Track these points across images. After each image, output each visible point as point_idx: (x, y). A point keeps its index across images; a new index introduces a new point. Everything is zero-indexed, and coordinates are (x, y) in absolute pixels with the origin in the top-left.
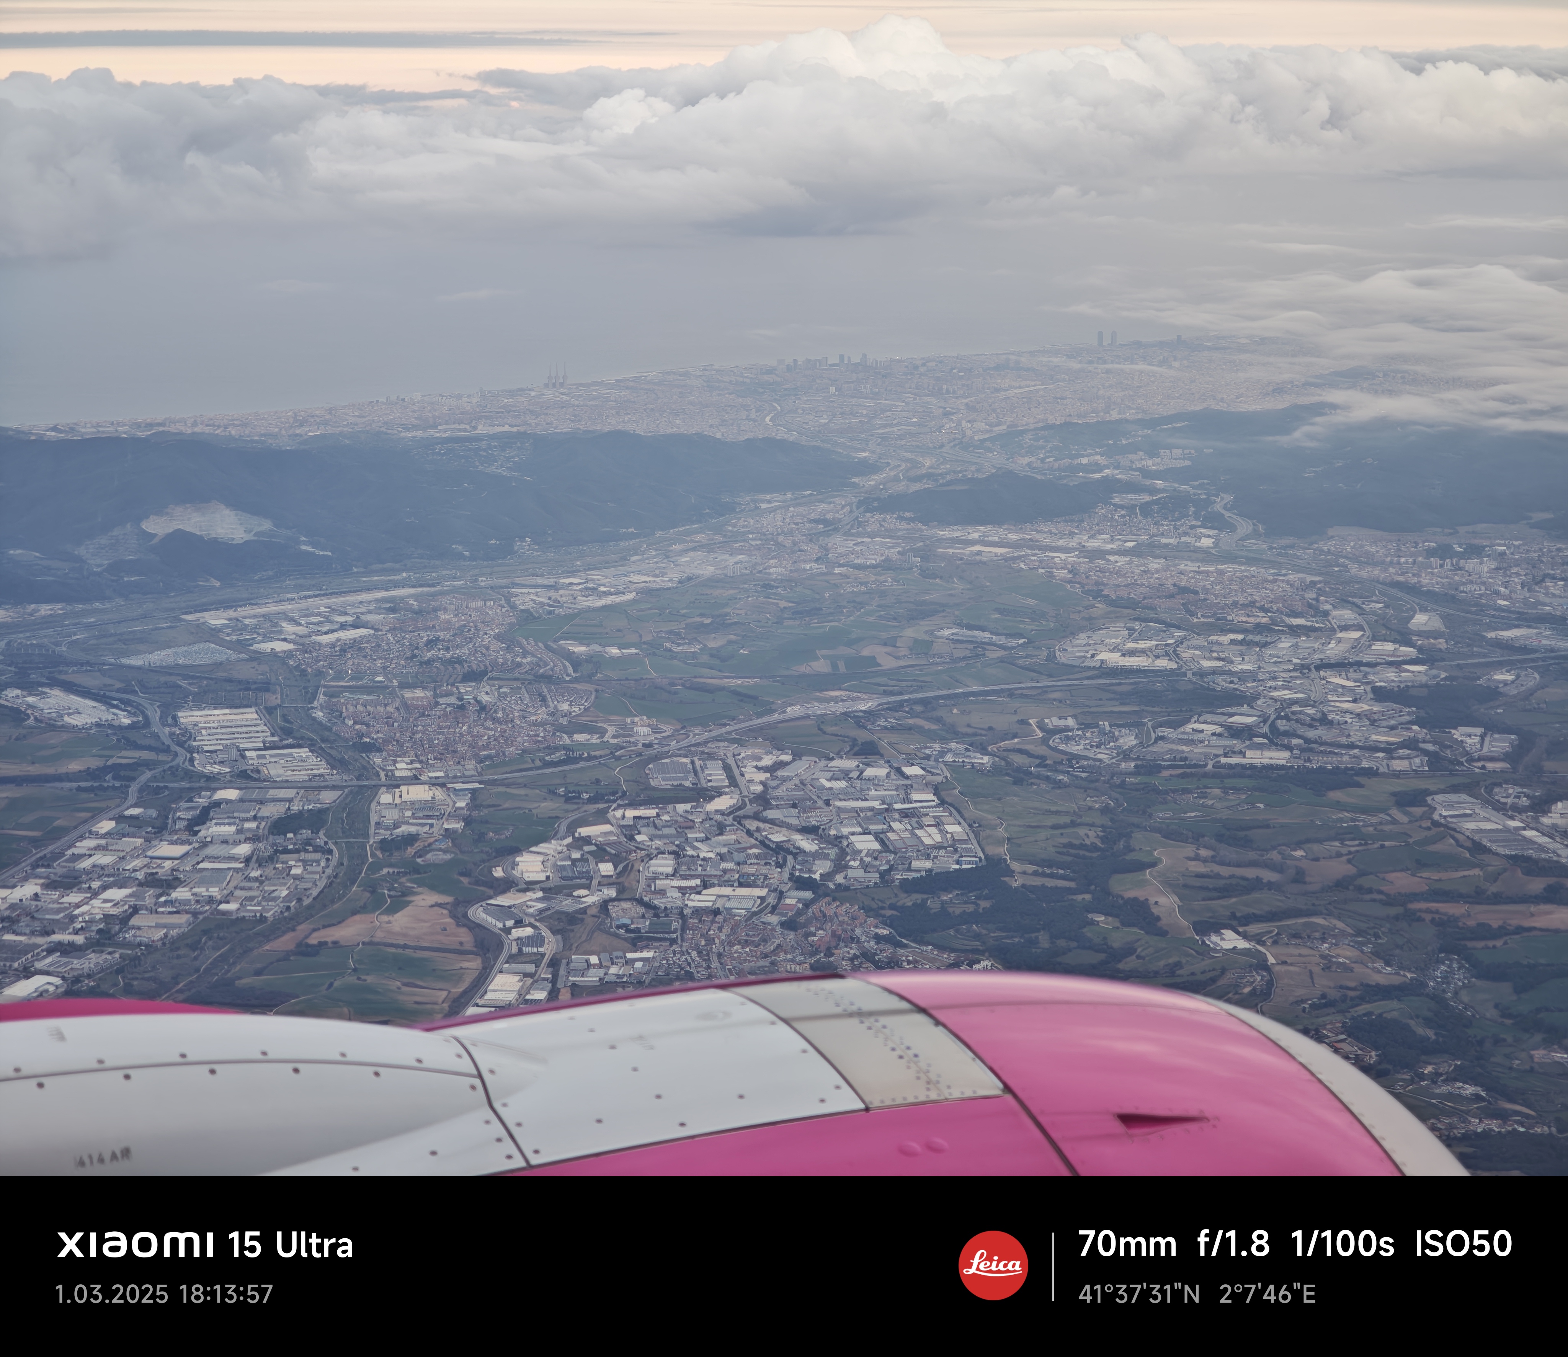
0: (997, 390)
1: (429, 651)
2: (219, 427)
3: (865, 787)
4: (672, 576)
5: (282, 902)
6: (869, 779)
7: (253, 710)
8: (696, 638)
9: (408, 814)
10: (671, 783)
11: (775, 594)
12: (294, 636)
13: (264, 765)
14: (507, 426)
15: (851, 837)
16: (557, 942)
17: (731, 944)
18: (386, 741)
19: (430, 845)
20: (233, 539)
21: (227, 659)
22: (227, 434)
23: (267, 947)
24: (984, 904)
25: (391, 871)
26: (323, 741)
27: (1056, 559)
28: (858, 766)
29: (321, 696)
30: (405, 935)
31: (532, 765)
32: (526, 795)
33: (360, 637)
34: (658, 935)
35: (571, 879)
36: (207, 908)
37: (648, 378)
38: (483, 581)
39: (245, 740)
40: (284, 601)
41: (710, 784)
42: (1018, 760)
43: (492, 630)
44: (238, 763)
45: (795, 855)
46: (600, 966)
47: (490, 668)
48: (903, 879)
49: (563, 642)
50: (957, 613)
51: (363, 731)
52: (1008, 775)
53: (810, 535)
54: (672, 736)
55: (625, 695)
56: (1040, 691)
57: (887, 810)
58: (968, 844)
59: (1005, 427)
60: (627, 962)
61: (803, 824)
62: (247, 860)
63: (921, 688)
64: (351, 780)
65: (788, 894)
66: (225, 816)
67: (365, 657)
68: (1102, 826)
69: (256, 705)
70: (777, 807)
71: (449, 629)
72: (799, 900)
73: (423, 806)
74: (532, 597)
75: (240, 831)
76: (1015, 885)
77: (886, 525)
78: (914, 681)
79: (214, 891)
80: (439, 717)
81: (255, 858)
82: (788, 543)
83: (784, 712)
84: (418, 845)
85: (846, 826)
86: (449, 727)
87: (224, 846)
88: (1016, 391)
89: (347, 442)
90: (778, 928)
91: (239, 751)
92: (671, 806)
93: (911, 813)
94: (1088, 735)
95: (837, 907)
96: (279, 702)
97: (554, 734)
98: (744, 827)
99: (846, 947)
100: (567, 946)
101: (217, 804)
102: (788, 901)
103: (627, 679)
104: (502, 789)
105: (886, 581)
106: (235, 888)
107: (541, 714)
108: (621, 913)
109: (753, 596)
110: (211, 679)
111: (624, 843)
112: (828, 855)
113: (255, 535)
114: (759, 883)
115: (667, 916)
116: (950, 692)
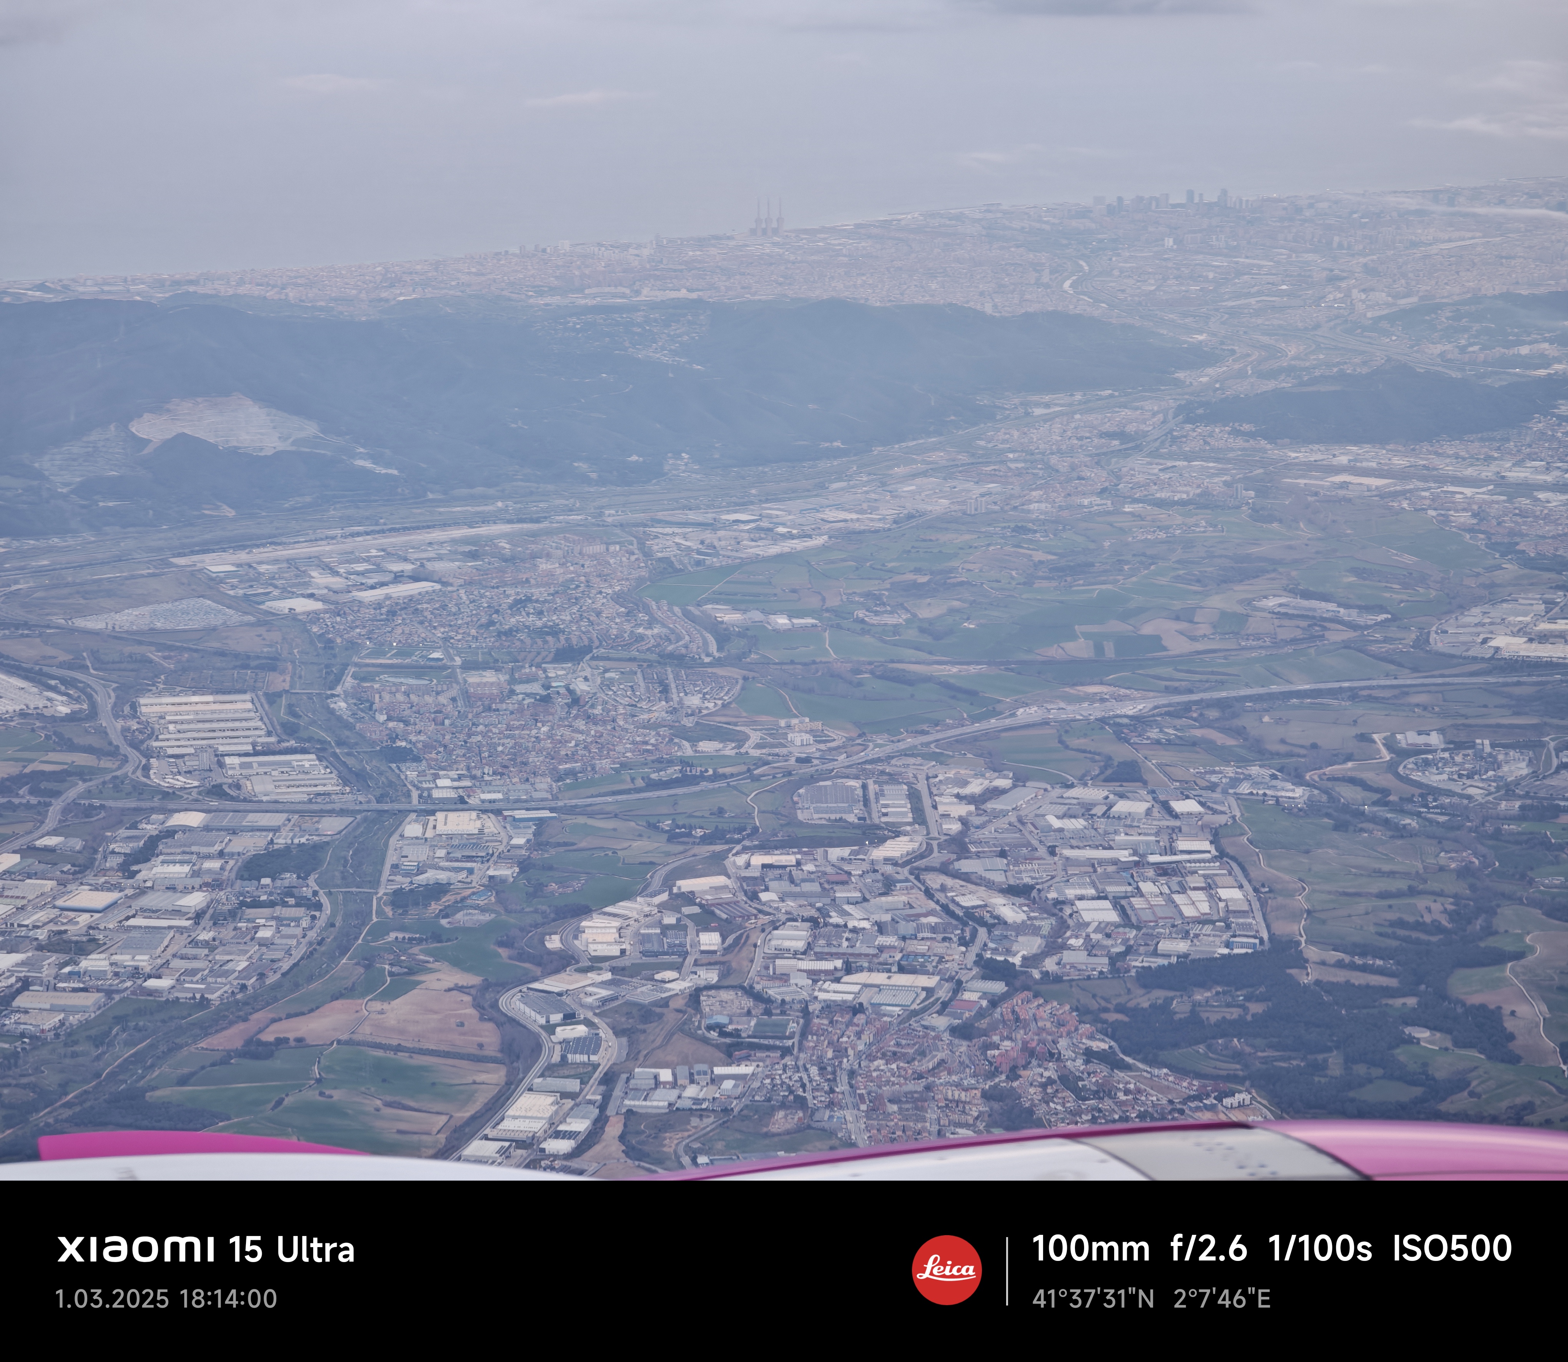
0: (1414, 244)
1: (513, 615)
2: (274, 286)
3: (1111, 829)
4: (885, 512)
5: (236, 979)
6: (1119, 818)
7: (247, 697)
8: (902, 604)
9: (441, 853)
10: (826, 816)
11: (1031, 541)
12: (326, 591)
13: (248, 778)
14: (684, 291)
15: (1077, 902)
16: (620, 1048)
17: (871, 1058)
18: (428, 747)
19: (464, 899)
20: (261, 449)
21: (224, 623)
22: (283, 297)
23: (203, 1045)
24: (1256, 1008)
25: (400, 936)
26: (340, 744)
27: (1458, 496)
28: (1107, 798)
29: (349, 679)
30: (402, 1032)
31: (631, 786)
32: (615, 830)
33: (420, 594)
34: (766, 1042)
35: (656, 954)
36: (129, 984)
37: (903, 223)
38: (611, 516)
39: (229, 741)
40: (322, 539)
41: (884, 819)
42: (1348, 794)
43: (611, 586)
44: (212, 774)
45: (990, 928)
46: (674, 1084)
47: (597, 643)
48: (1143, 967)
49: (710, 606)
50: (1294, 573)
51: (399, 731)
52: (1328, 815)
53: (1098, 455)
54: (844, 747)
55: (785, 685)
56: (1396, 692)
57: (1137, 864)
58: (1248, 917)
59: (1414, 299)
60: (713, 1081)
61: (1012, 882)
62: (198, 916)
63: (1221, 685)
64: (369, 802)
65: (969, 985)
66: (179, 850)
67: (421, 623)
68: (1455, 896)
69: (254, 689)
70: (978, 855)
71: (548, 585)
72: (984, 995)
73: (463, 842)
74: (677, 540)
75: (196, 874)
76: (1305, 980)
77: (1213, 442)
78: (1213, 673)
79: (143, 961)
80: (512, 713)
81: (211, 911)
82: (1063, 466)
83: (1013, 715)
84: (448, 899)
85: (1073, 886)
86: (523, 727)
87: (169, 893)
88: (1443, 246)
89: (449, 310)
90: (946, 1036)
91: (216, 755)
92: (820, 851)
93: (1173, 870)
94: (1458, 759)
95: (1039, 1006)
96: (287, 686)
97: (671, 740)
98: (924, 884)
99: (1040, 1066)
100: (633, 1055)
101: (170, 833)
102: (967, 996)
103: (792, 662)
104: (582, 820)
105: (1197, 525)
106: (174, 956)
107: (659, 711)
108: (717, 1007)
109: (996, 544)
110: (196, 651)
111: (742, 904)
112: (1040, 928)
113: (293, 443)
114: (930, 968)
115: (783, 1013)
116: (1261, 691)
